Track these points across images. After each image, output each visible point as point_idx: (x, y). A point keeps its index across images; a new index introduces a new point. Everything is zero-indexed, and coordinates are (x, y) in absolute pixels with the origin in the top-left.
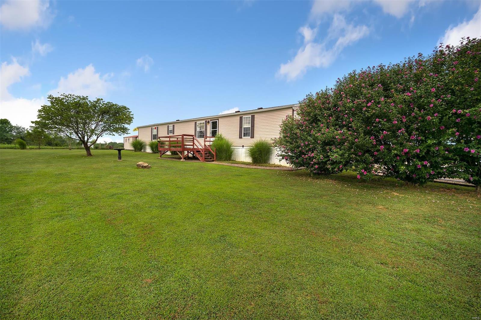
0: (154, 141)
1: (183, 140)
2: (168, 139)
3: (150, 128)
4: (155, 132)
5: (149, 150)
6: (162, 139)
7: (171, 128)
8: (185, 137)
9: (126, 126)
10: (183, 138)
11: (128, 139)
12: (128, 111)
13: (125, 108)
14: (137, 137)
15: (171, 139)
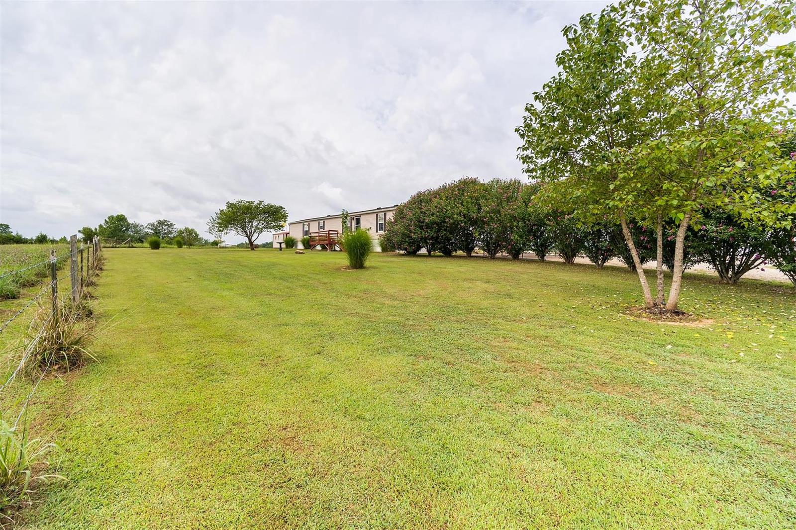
0: (305, 237)
1: (329, 235)
2: (318, 234)
3: (302, 224)
4: (306, 228)
5: (300, 246)
6: (313, 235)
7: (321, 224)
8: (330, 232)
9: (282, 223)
10: (329, 233)
11: (277, 236)
12: (284, 211)
13: (282, 208)
14: (289, 233)
15: (320, 234)
